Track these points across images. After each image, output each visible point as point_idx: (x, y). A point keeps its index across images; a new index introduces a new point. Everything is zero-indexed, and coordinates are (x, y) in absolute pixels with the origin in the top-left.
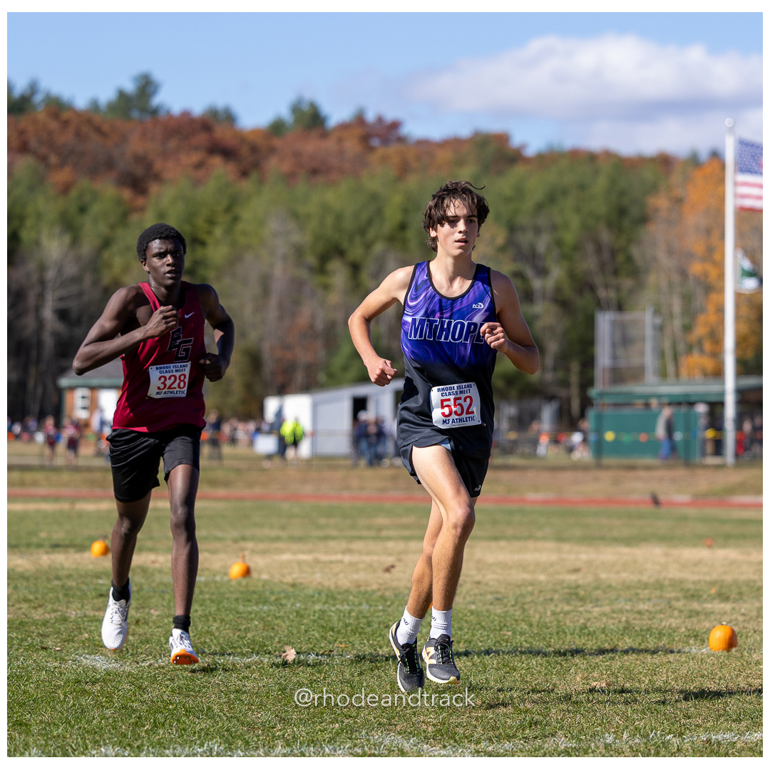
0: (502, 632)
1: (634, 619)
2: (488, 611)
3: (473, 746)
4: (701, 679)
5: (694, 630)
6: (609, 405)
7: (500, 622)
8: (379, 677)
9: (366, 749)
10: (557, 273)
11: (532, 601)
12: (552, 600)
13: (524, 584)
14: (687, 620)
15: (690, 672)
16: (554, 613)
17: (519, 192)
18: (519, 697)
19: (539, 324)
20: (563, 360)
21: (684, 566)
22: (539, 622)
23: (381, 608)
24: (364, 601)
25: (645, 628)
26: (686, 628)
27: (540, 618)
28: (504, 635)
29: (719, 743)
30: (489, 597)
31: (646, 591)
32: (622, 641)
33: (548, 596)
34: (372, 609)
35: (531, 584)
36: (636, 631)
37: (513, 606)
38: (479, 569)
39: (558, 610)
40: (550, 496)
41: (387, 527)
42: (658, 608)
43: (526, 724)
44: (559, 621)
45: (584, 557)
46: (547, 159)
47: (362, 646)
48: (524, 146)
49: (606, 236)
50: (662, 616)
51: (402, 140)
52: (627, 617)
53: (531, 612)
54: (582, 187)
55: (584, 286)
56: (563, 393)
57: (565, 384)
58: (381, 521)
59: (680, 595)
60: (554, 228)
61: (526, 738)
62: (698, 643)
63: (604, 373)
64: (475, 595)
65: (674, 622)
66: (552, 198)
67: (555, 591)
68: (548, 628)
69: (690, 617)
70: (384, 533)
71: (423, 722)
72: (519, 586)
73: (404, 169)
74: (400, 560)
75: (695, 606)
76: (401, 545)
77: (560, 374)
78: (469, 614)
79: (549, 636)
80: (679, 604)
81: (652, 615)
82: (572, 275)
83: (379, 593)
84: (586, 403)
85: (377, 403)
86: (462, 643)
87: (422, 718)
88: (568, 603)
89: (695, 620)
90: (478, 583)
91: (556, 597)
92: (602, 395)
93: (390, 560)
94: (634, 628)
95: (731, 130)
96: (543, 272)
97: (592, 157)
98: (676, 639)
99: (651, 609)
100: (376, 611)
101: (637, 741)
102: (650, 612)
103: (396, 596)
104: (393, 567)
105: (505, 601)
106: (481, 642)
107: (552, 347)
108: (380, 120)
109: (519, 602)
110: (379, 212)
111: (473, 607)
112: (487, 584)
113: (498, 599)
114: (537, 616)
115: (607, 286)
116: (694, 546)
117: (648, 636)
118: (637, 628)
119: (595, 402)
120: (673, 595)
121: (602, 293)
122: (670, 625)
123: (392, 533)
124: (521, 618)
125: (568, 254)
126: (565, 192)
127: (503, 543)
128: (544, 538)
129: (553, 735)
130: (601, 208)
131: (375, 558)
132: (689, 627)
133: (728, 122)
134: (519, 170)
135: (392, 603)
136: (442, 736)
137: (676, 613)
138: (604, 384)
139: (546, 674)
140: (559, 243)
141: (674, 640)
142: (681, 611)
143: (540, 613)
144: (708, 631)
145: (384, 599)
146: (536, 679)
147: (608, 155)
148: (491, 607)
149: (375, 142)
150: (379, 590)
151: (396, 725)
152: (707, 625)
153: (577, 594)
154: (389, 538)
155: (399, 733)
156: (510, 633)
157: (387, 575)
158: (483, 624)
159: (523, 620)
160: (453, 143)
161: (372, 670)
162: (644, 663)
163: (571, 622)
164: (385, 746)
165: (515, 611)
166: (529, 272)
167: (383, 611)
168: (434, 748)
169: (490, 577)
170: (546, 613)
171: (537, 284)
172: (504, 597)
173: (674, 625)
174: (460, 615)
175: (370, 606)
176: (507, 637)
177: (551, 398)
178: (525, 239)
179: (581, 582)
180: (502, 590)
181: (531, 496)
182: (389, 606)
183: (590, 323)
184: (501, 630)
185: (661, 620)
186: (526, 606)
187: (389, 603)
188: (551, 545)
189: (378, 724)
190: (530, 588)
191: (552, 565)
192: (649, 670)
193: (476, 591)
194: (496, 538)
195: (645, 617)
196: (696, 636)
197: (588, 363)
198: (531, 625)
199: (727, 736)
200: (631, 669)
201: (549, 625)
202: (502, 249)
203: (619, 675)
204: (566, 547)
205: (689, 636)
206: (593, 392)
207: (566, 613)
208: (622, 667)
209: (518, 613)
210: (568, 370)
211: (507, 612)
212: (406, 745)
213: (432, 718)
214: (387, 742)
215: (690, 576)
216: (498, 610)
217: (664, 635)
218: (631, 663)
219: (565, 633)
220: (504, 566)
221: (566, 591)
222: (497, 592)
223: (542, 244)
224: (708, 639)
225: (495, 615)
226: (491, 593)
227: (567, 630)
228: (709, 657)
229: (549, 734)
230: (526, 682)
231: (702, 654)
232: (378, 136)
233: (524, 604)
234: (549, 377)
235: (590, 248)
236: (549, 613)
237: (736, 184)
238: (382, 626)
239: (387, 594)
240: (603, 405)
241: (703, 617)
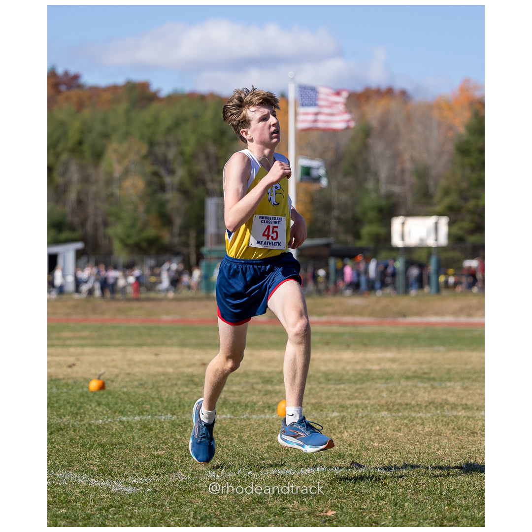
0: (144, 406)
1: (230, 396)
2: (134, 392)
3: (123, 480)
4: (271, 435)
5: (268, 403)
6: (216, 258)
7: (143, 399)
8: (63, 435)
9: (53, 482)
10: (181, 173)
11: (164, 386)
12: (176, 385)
13: (159, 374)
14: (264, 397)
15: (265, 431)
16: (178, 393)
17: (156, 120)
18: (154, 447)
19: (170, 206)
20: (185, 229)
21: (262, 362)
22: (167, 399)
23: (65, 390)
24: (54, 386)
25: (236, 402)
26: (263, 402)
27: (169, 396)
28: (145, 407)
29: (283, 476)
30: (136, 383)
31: (238, 379)
32: (221, 411)
33: (174, 382)
34: (59, 391)
35: (163, 374)
36: (231, 404)
37: (151, 389)
38: (129, 365)
39: (180, 391)
40: (176, 317)
41: (70, 339)
42: (245, 389)
43: (158, 464)
44: (180, 398)
45: (198, 357)
46: (174, 99)
47: (52, 415)
48: (158, 91)
49: (212, 149)
50: (247, 394)
51: (80, 86)
52: (225, 395)
53: (163, 393)
54: (197, 117)
55: (198, 181)
56: (184, 250)
57: (186, 245)
58: (66, 334)
59: (259, 380)
60: (178, 143)
61: (158, 474)
62: (271, 411)
63: (211, 238)
64: (127, 382)
65: (255, 398)
66: (177, 124)
67: (179, 379)
68: (173, 403)
69: (266, 395)
70: (68, 342)
71: (91, 464)
72: (155, 376)
73: (80, 106)
74: (78, 360)
75: (269, 387)
76: (79, 350)
77: (183, 239)
78: (122, 394)
79: (174, 408)
80: (259, 387)
81: (241, 394)
82: (191, 174)
83: (64, 381)
84: (200, 257)
85: (64, 258)
86: (117, 412)
87: (90, 462)
88: (187, 386)
89: (268, 397)
90: (129, 374)
91: (179, 383)
92: (210, 251)
93: (71, 360)
94: (229, 402)
95: (292, 80)
96: (172, 172)
97: (202, 98)
98: (257, 409)
99: (241, 390)
100: (61, 393)
101: (230, 475)
102: (239, 392)
103: (75, 383)
104: (74, 365)
105: (146, 385)
106: (130, 412)
107: (178, 221)
108: (66, 73)
109: (156, 387)
110: (65, 133)
111: (125, 390)
112: (134, 375)
113: (141, 384)
114: (167, 395)
115: (213, 181)
116: (269, 349)
117: (238, 407)
118: (231, 402)
119: (205, 257)
120: (254, 381)
121: (210, 186)
122: (253, 400)
123: (74, 342)
124: (157, 396)
125: (188, 160)
126: (185, 120)
127: (145, 348)
128: (172, 345)
129: (175, 472)
130: (209, 130)
131: (62, 358)
132: (265, 401)
133: (290, 74)
134: (155, 106)
135: (73, 387)
136: (103, 473)
137: (257, 392)
138: (211, 245)
139: (172, 433)
140: (182, 153)
141: (255, 410)
142: (260, 391)
143: (168, 393)
144: (278, 403)
145: (67, 385)
146: (165, 436)
147: (213, 96)
148: (136, 390)
149: (63, 88)
150: (64, 379)
151: (73, 466)
152: (277, 400)
153: (192, 381)
154: (71, 346)
155: (75, 472)
156: (148, 406)
157: (69, 370)
158: (132, 400)
159: (158, 398)
160: (114, 89)
161: (59, 431)
162: (235, 425)
163: (189, 398)
164: (66, 480)
165: (152, 392)
166: (163, 172)
167: (66, 393)
168: (97, 481)
169: (136, 370)
170: (172, 393)
171: (168, 180)
172: (146, 383)
173: (255, 400)
174: (117, 395)
175: (58, 389)
176: (146, 409)
177: (177, 254)
178: (160, 151)
179: (195, 373)
180: (144, 378)
181: (165, 318)
182: (70, 390)
183: (202, 205)
184: (143, 404)
185: (247, 397)
186: (160, 389)
187: (70, 387)
188: (176, 349)
189: (62, 466)
190: (162, 378)
191: (177, 362)
192: (238, 429)
193: (127, 379)
194: (140, 345)
195: (237, 395)
196: (269, 407)
197: (201, 231)
198: (162, 401)
199: (288, 471)
200: (227, 428)
201: (174, 400)
202: (145, 157)
203: (219, 432)
204: (186, 350)
205: (264, 407)
206: (204, 250)
207: (186, 393)
208: (220, 428)
209: (154, 393)
210: (188, 236)
211: (146, 393)
212: (80, 479)
213: (97, 462)
214: (67, 477)
215: (265, 369)
216: (141, 391)
217: (248, 406)
218: (227, 425)
219: (184, 406)
220: (146, 363)
221: (186, 378)
222: (141, 380)
223: (171, 154)
224: (277, 409)
225: (140, 394)
226: (137, 381)
227: (185, 404)
228: (277, 420)
229: (173, 471)
230: (159, 438)
231: (273, 419)
232: (65, 83)
233: (158, 387)
234: (176, 240)
235: (202, 156)
236: (174, 393)
237: (296, 114)
238: (65, 403)
239: (70, 381)
240: (211, 258)
241: (273, 395)
